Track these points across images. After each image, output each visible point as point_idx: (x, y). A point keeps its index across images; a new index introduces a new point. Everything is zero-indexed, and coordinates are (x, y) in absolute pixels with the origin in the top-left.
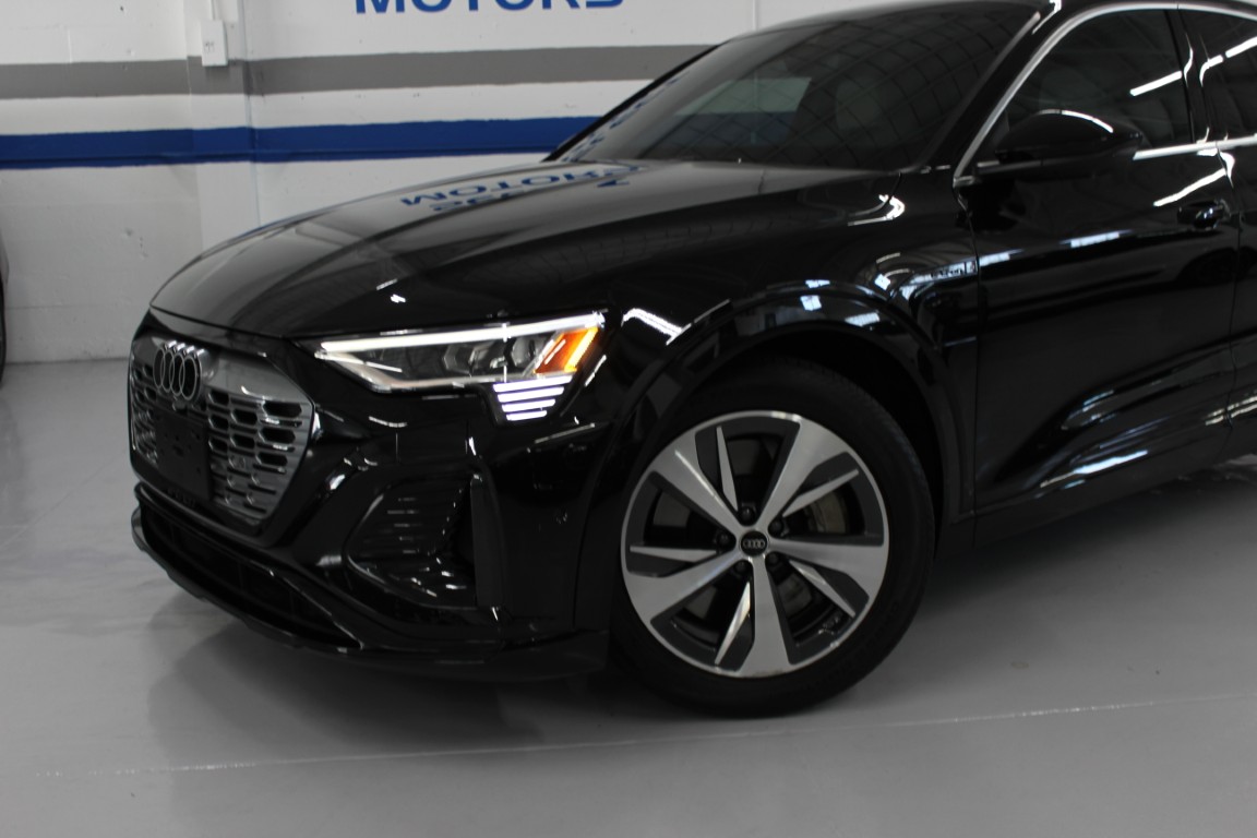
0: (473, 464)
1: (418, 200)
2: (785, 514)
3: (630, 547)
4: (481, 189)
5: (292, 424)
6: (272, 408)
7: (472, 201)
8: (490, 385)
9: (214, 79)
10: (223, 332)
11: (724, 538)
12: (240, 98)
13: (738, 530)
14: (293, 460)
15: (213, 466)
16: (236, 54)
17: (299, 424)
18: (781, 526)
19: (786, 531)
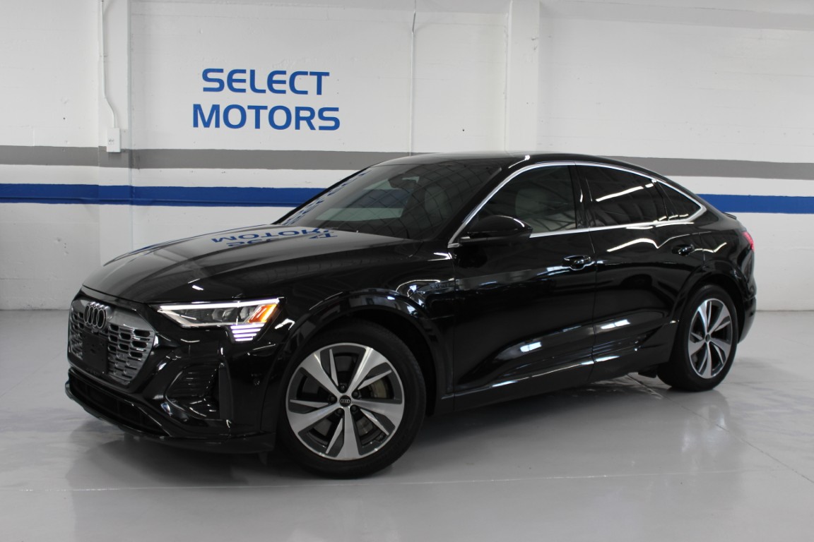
0: (221, 359)
1: (221, 240)
2: (359, 388)
3: (290, 400)
4: (256, 236)
5: (146, 340)
6: (137, 332)
7: (250, 242)
8: (229, 326)
9: (113, 159)
10: (115, 298)
11: (333, 398)
12: (127, 170)
13: (339, 395)
14: (145, 355)
15: (109, 358)
16: (126, 147)
17: (149, 340)
18: (357, 393)
19: (360, 396)
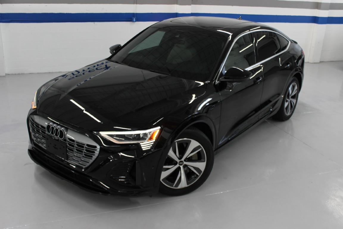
2: (187, 158)
6: (88, 145)
8: (139, 143)
11: (176, 163)
13: (178, 161)
14: (95, 157)
15: (68, 153)
17: (96, 150)
